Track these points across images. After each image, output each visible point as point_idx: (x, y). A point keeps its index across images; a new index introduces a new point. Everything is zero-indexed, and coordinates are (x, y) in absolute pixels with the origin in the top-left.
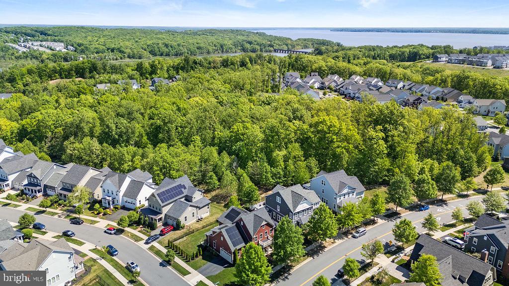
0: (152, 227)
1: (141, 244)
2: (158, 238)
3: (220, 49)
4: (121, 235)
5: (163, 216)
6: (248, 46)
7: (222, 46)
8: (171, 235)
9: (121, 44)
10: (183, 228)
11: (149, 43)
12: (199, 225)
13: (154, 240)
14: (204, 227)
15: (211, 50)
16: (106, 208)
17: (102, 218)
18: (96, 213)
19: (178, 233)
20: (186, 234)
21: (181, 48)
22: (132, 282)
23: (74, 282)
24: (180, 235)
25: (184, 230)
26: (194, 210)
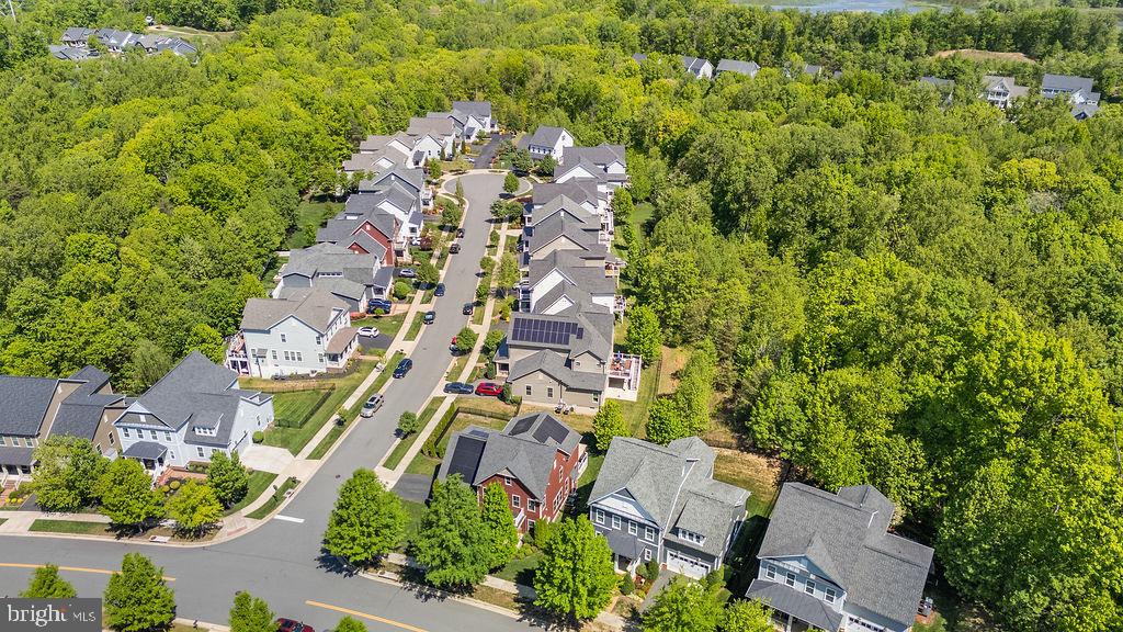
0: (488, 371)
1: (443, 382)
2: (466, 393)
4: (454, 358)
5: (510, 363)
10: (514, 403)
13: (460, 392)
19: (499, 405)
20: (501, 416)
22: (340, 423)
23: (320, 376)
24: (493, 409)
25: (511, 409)
26: (554, 385)
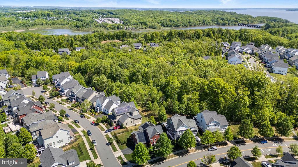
0: (111, 125)
1: (103, 132)
2: (111, 131)
3: (202, 23)
4: (97, 126)
5: (117, 120)
6: (221, 21)
7: (204, 21)
8: (118, 130)
9: (147, 20)
10: (125, 128)
11: (162, 19)
12: (133, 128)
13: (109, 131)
14: (135, 129)
15: (197, 24)
16: (96, 112)
17: (93, 117)
18: (92, 113)
19: (122, 130)
20: (125, 131)
21: (179, 22)
22: (91, 149)
23: (69, 144)
24: (122, 131)
25: (125, 129)
26: (132, 120)
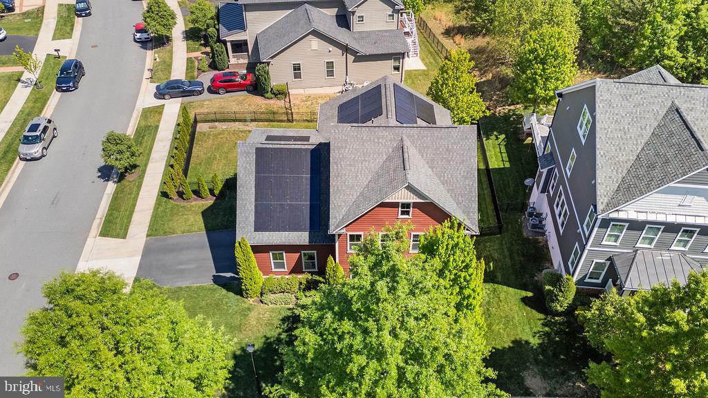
1: (149, 90)
4: (148, 52)
5: (248, 37)
8: (234, 101)
10: (281, 93)
13: (183, 95)
19: (252, 103)
20: (269, 117)
24: (252, 108)
25: (277, 104)
26: (337, 56)
